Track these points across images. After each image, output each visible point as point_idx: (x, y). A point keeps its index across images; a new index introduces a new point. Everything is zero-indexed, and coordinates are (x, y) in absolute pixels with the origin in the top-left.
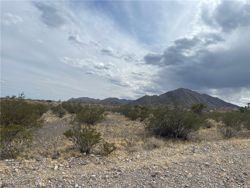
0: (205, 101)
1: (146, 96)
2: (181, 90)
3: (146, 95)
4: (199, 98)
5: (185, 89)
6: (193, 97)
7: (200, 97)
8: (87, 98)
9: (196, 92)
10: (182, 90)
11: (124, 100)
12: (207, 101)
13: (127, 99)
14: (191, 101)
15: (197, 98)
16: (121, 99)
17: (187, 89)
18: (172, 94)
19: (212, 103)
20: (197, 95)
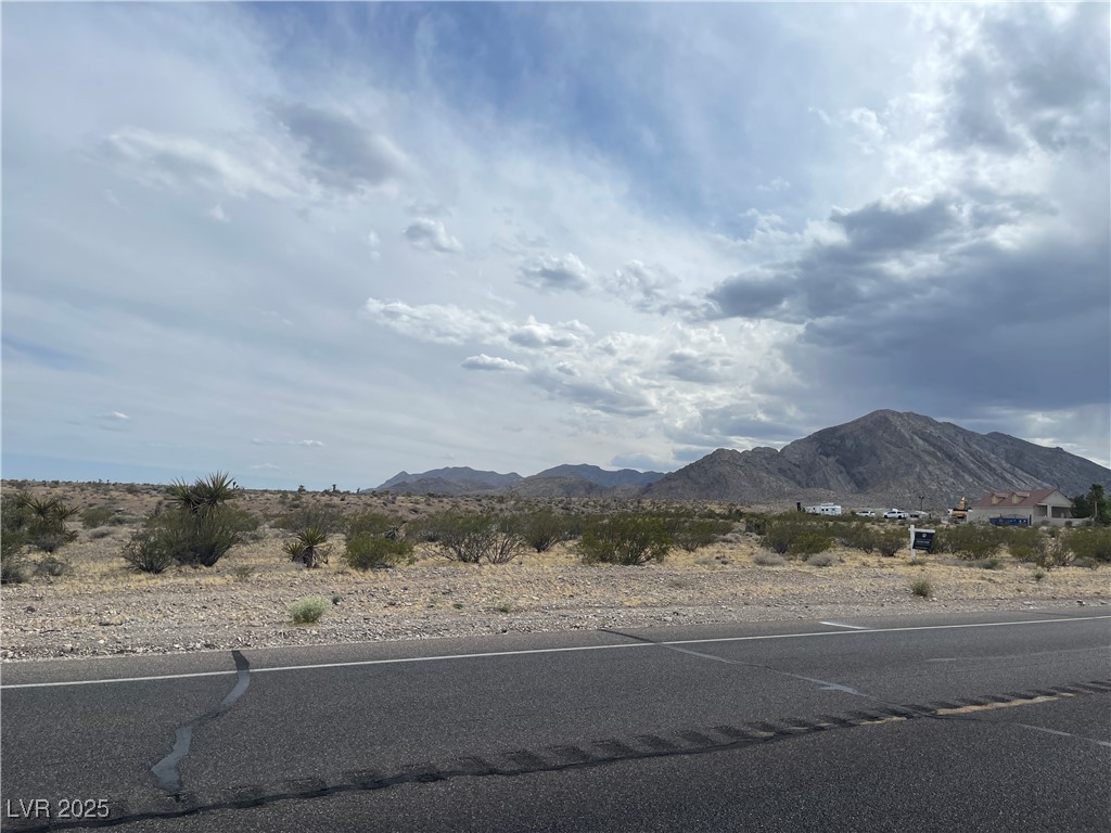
0: (1000, 465)
1: (720, 452)
2: (880, 422)
3: (723, 450)
4: (972, 455)
5: (899, 415)
6: (940, 449)
7: (974, 446)
8: (467, 469)
9: (955, 427)
10: (887, 419)
11: (628, 474)
12: (1009, 465)
13: (641, 471)
14: (930, 468)
15: (962, 454)
16: (615, 469)
17: (908, 414)
18: (842, 438)
19: (1037, 475)
20: (960, 438)
